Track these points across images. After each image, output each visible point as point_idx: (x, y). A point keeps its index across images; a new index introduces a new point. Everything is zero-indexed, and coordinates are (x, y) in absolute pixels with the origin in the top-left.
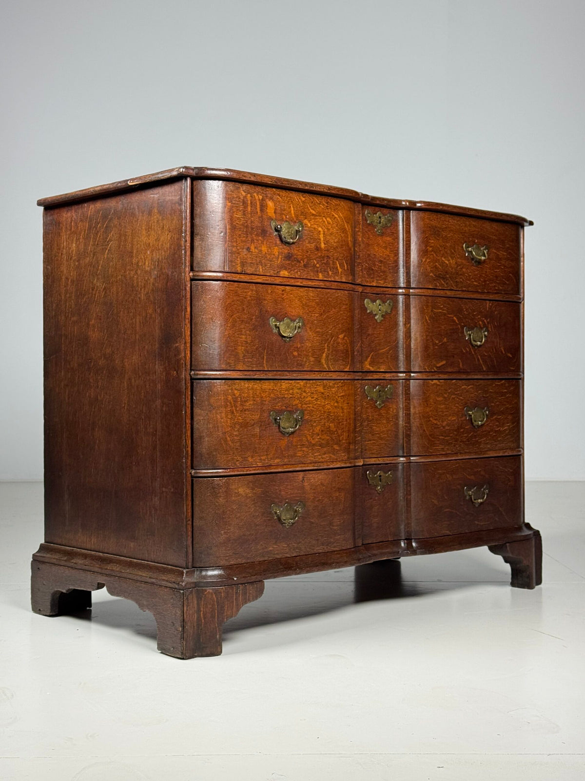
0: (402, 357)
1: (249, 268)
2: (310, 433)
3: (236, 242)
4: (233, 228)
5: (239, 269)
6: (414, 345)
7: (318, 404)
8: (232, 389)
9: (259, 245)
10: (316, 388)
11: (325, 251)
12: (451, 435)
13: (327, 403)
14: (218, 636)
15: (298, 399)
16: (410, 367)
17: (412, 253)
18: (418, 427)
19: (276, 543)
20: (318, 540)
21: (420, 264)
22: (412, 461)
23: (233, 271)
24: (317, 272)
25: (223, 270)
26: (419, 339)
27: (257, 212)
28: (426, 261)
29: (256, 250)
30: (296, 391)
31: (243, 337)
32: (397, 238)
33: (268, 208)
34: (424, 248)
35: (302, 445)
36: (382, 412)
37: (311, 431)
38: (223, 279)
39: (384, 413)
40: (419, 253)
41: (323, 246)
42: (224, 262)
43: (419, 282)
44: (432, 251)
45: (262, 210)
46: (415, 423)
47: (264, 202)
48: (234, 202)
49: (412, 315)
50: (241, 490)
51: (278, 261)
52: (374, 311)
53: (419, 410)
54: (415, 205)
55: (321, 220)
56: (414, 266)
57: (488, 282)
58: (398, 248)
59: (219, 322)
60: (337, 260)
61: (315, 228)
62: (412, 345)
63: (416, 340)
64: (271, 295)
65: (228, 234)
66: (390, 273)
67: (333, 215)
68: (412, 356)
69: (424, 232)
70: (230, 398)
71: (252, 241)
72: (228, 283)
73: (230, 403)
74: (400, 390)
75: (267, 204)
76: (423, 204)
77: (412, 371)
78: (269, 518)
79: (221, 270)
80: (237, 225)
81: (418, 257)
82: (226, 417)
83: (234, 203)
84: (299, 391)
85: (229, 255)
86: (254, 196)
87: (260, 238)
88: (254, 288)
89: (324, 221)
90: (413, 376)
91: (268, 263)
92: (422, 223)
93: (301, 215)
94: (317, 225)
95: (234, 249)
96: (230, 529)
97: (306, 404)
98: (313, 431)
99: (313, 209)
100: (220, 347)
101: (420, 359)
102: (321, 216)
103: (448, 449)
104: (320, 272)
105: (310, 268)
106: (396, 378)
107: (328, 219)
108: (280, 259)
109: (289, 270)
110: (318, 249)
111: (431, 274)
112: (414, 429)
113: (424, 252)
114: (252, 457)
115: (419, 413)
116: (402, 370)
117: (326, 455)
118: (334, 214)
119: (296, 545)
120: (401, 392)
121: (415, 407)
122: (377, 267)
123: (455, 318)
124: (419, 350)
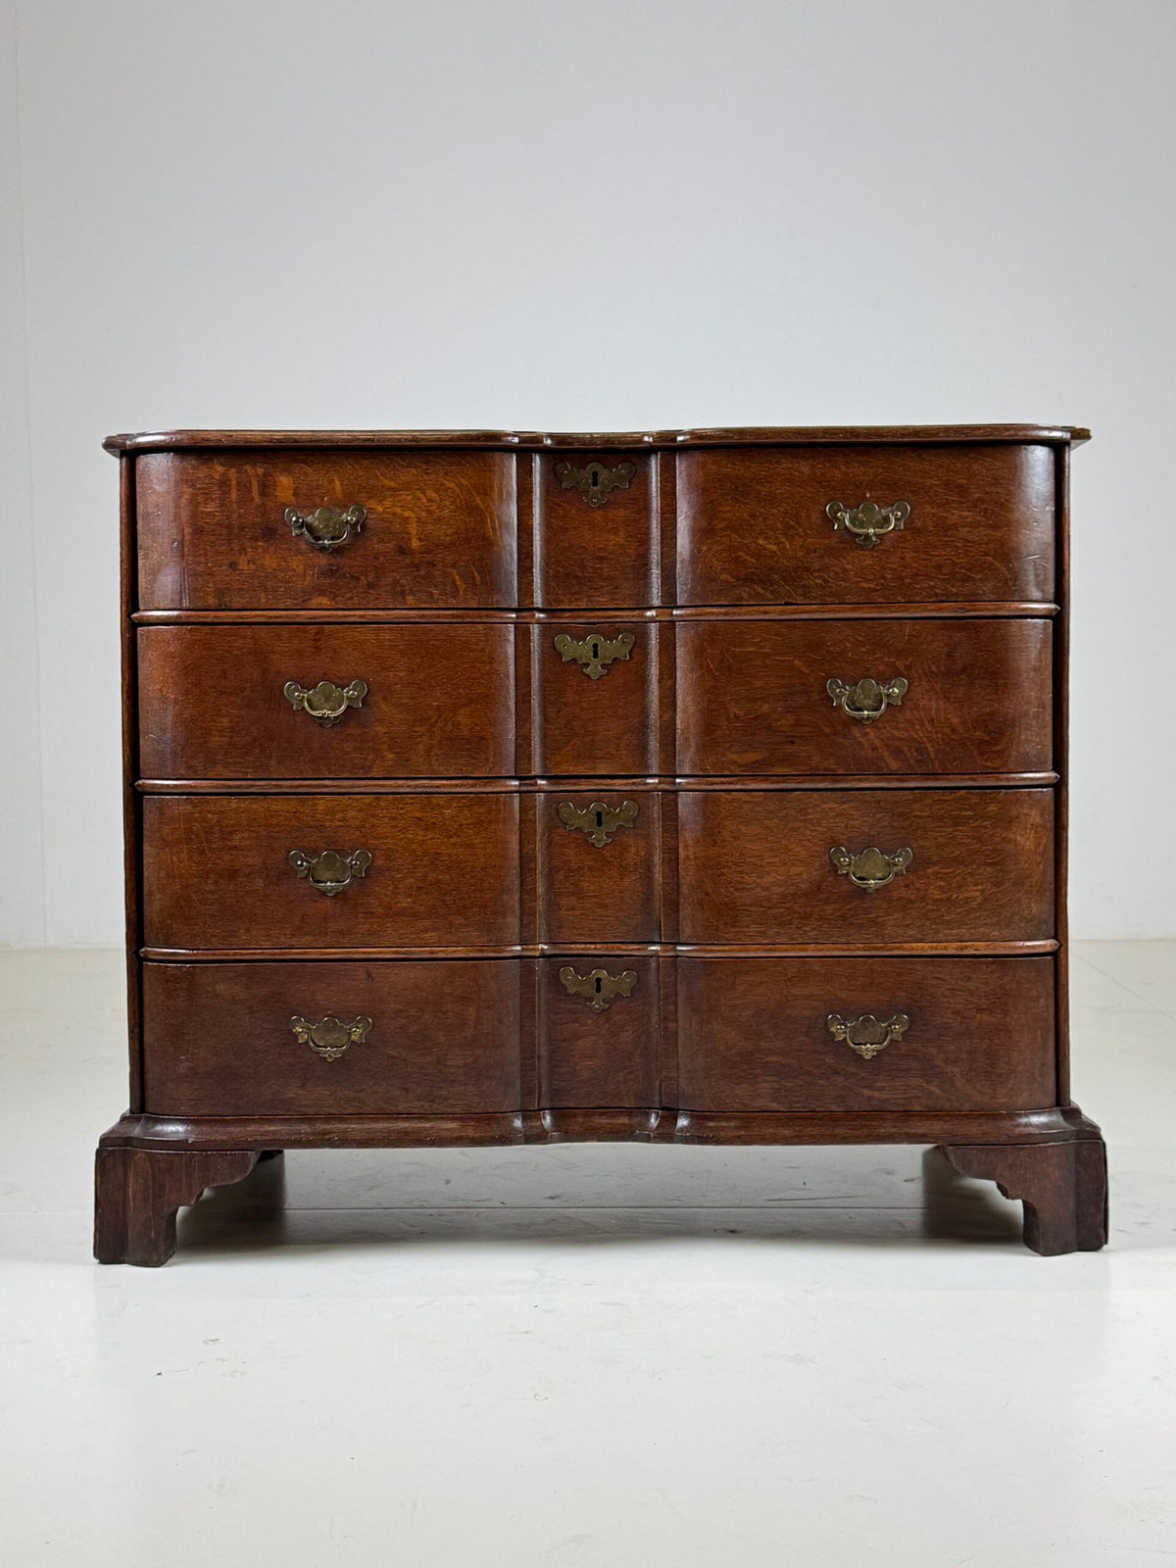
0: (654, 745)
1: (238, 599)
2: (389, 893)
3: (206, 555)
4: (198, 531)
5: (212, 601)
6: (682, 722)
7: (408, 838)
8: (201, 812)
9: (257, 557)
10: (401, 809)
11: (420, 553)
12: (787, 905)
13: (430, 836)
14: (153, 1234)
15: (357, 828)
16: (674, 765)
17: (678, 536)
18: (693, 886)
19: (302, 1087)
20: (406, 1089)
21: (696, 556)
22: (680, 954)
23: (200, 605)
24: (403, 593)
25: (179, 607)
26: (691, 709)
27: (253, 499)
28: (709, 550)
29: (251, 566)
30: (351, 814)
31: (224, 720)
32: (647, 509)
33: (279, 489)
34: (705, 524)
35: (368, 913)
36: (607, 853)
37: (391, 888)
38: (180, 621)
39: (611, 856)
40: (694, 536)
41: (415, 544)
42: (181, 591)
43: (692, 594)
44: (727, 528)
45: (263, 494)
46: (688, 877)
47: (270, 478)
48: (199, 486)
49: (679, 661)
50: (221, 988)
51: (304, 581)
52: (581, 658)
53: (695, 853)
54: (675, 440)
55: (410, 498)
56: (682, 562)
57: (907, 581)
58: (648, 528)
59: (172, 697)
60: (453, 567)
61: (394, 514)
62: (678, 722)
63: (685, 711)
64: (290, 643)
65: (186, 543)
66: (627, 579)
67: (443, 484)
68: (677, 743)
69: (705, 491)
70: (196, 826)
71: (243, 550)
72: (189, 627)
73: (197, 836)
74: (656, 811)
75: (275, 482)
76: (688, 437)
77: (678, 773)
78: (284, 1041)
79: (174, 606)
80: (205, 525)
81: (691, 542)
82: (190, 859)
83: (200, 489)
84: (361, 815)
85: (190, 579)
86: (246, 470)
87: (260, 544)
88: (249, 633)
89: (419, 499)
90: (680, 783)
91: (281, 587)
92: (701, 473)
93: (359, 492)
94: (402, 506)
95: (200, 569)
96: (198, 1054)
97: (376, 838)
98: (396, 888)
99: (391, 479)
100: (174, 739)
101: (692, 750)
102: (411, 489)
103: (778, 934)
104: (409, 594)
105: (384, 589)
106: (642, 788)
107: (429, 493)
108: (308, 578)
109: (332, 597)
110: (402, 551)
111: (724, 576)
112: (685, 889)
113: (703, 533)
114: (248, 930)
115: (696, 858)
116: (654, 771)
117: (429, 934)
118: (445, 482)
119: (352, 1095)
120: (656, 816)
121: (686, 847)
122: (591, 570)
123: (796, 662)
124: (692, 730)
